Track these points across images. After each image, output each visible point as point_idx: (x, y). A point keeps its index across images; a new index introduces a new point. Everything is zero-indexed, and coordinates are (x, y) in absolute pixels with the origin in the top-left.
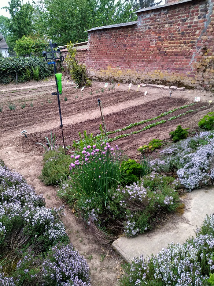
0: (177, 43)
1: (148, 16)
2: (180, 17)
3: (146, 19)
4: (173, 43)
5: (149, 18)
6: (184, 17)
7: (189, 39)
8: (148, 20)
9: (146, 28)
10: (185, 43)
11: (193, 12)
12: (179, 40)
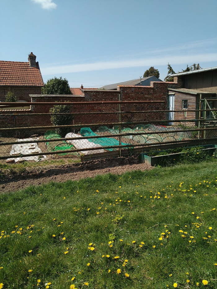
0: (110, 108)
1: (92, 94)
2: (110, 97)
3: (91, 95)
4: (107, 108)
5: (92, 95)
6: (111, 97)
7: (115, 106)
8: (92, 96)
9: (91, 99)
10: (113, 108)
11: (115, 96)
12: (110, 106)
